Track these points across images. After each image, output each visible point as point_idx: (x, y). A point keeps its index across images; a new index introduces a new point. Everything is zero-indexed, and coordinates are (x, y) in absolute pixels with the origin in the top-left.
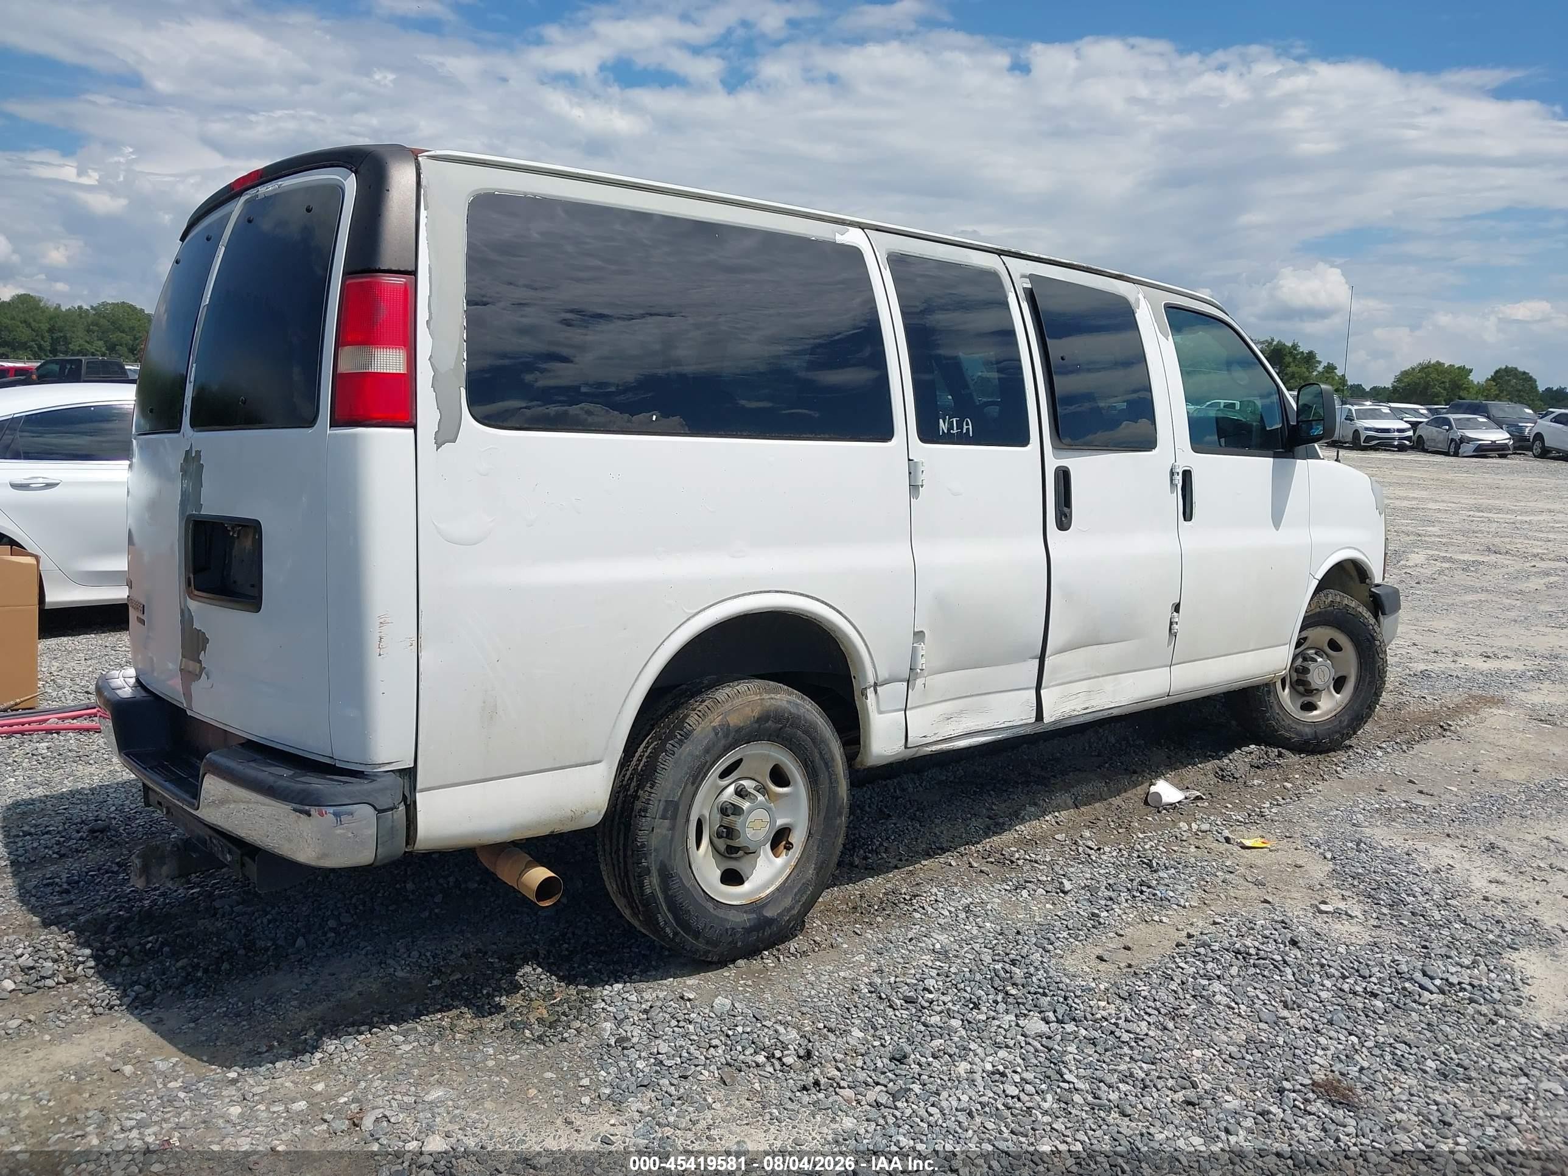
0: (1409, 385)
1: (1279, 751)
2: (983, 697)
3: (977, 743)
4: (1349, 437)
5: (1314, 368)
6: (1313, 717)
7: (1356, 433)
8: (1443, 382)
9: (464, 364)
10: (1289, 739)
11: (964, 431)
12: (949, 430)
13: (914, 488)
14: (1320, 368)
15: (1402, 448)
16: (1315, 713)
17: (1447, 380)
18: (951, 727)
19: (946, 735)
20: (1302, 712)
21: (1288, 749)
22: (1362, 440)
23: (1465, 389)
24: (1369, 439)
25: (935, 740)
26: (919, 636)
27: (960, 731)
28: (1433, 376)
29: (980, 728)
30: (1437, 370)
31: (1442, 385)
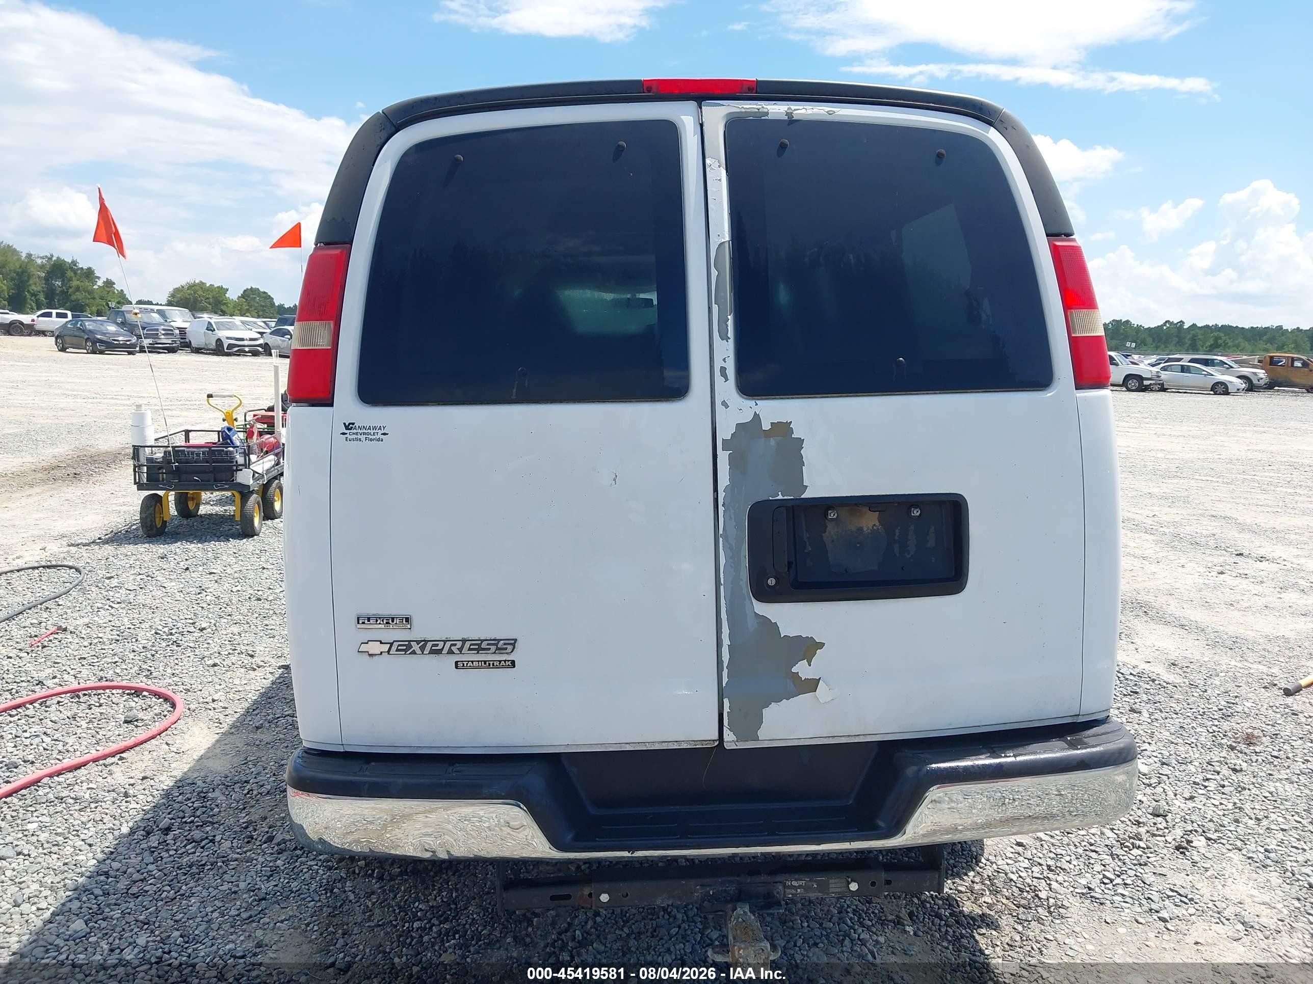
0: (181, 300)
4: (213, 345)
5: (94, 283)
7: (219, 341)
8: (208, 298)
14: (100, 283)
15: (255, 354)
17: (210, 296)
22: (225, 348)
23: (225, 304)
24: (230, 346)
28: (200, 292)
30: (202, 288)
31: (207, 300)
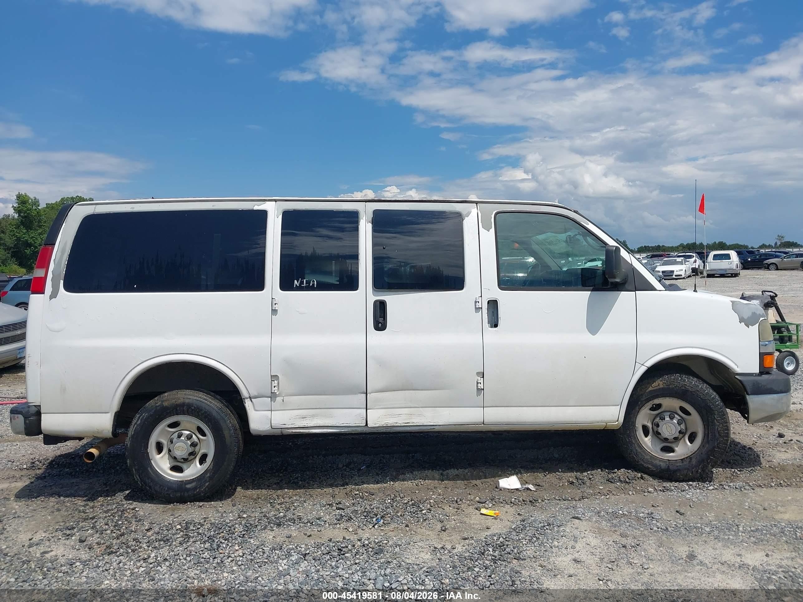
1: (641, 475)
2: (328, 410)
3: (326, 432)
6: (669, 456)
9: (64, 272)
10: (648, 468)
11: (311, 285)
12: (300, 285)
13: (274, 312)
16: (671, 454)
18: (305, 422)
19: (302, 425)
20: (662, 453)
21: (649, 475)
25: (293, 427)
26: (274, 377)
27: (312, 424)
29: (327, 425)
